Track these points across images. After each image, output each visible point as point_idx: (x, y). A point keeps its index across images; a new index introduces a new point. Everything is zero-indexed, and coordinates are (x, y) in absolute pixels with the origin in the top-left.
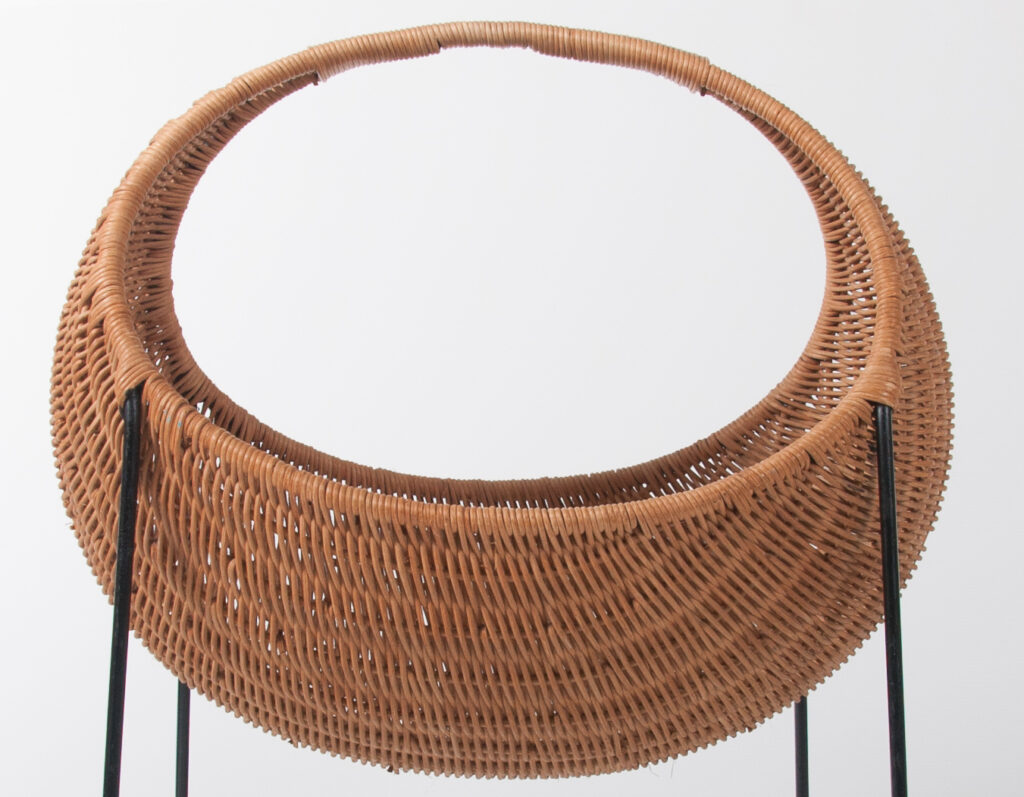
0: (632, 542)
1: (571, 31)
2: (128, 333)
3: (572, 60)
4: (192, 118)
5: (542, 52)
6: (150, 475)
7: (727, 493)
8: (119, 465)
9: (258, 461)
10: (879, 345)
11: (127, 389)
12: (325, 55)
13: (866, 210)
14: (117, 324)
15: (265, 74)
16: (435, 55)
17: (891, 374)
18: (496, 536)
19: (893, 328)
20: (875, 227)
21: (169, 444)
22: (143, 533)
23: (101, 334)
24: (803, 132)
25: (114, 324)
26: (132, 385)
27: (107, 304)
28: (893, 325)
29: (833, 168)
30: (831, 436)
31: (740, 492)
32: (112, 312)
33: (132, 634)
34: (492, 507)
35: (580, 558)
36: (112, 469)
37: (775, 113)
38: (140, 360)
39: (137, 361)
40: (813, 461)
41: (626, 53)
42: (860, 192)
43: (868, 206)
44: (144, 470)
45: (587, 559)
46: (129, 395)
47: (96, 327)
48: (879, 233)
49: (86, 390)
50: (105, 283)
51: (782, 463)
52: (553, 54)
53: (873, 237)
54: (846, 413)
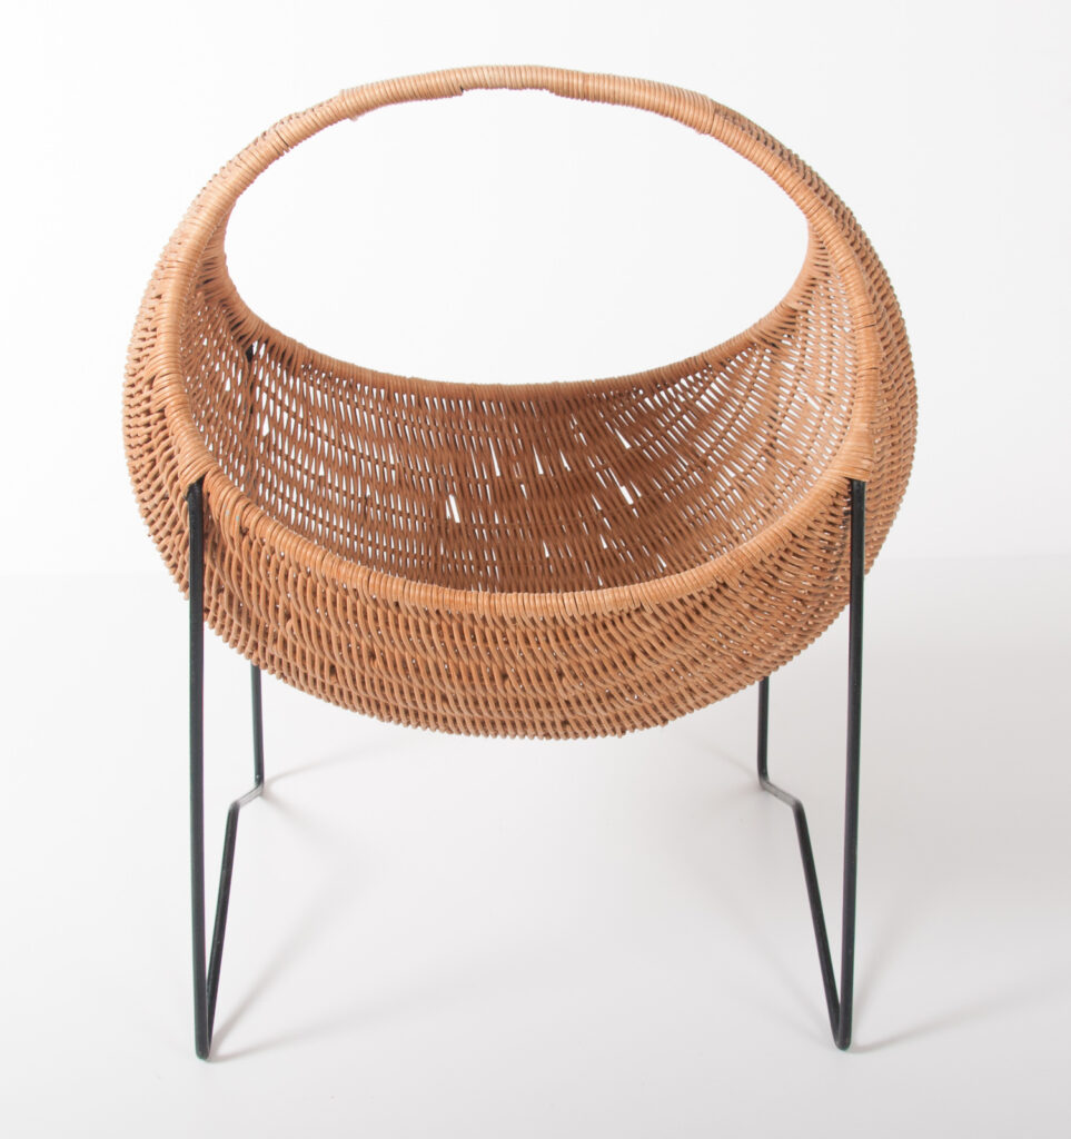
0: (635, 618)
1: (585, 77)
2: (187, 425)
3: (585, 101)
4: (234, 182)
5: (557, 94)
6: (215, 546)
7: (719, 575)
8: (187, 530)
9: (309, 553)
10: (857, 420)
11: (189, 482)
12: (355, 105)
13: (852, 276)
14: (178, 416)
15: (301, 130)
16: (458, 97)
17: (865, 450)
18: (518, 619)
19: (871, 402)
20: (859, 294)
21: (229, 530)
22: (211, 583)
23: (163, 417)
24: (798, 190)
25: (175, 415)
26: (193, 480)
27: (167, 393)
28: (871, 399)
29: (824, 228)
30: (812, 514)
31: (731, 574)
32: (172, 404)
33: (206, 624)
34: (514, 593)
35: (590, 630)
36: (181, 532)
37: (773, 168)
38: (199, 454)
39: (196, 456)
40: (794, 536)
41: (636, 99)
42: (848, 257)
43: (854, 272)
44: (209, 542)
45: (596, 631)
46: (191, 488)
47: (159, 411)
48: (863, 301)
49: (154, 462)
50: (165, 371)
51: (768, 544)
52: (568, 96)
53: (857, 304)
54: (825, 491)
